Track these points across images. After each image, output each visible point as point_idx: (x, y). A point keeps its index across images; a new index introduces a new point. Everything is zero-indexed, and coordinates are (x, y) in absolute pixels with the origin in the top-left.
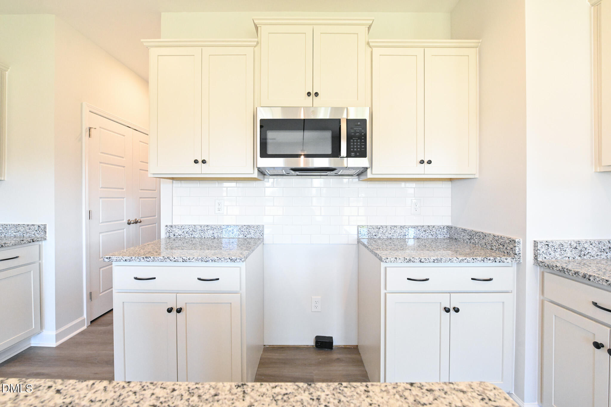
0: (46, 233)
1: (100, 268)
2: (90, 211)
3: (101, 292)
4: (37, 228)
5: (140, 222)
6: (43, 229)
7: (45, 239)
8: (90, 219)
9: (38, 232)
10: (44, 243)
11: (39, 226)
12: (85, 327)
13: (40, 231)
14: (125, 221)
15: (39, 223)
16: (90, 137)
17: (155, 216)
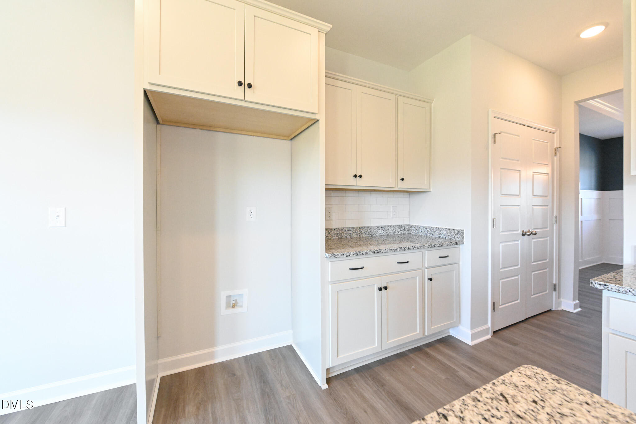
0: (463, 238)
1: (500, 279)
2: (494, 219)
3: (500, 304)
4: (457, 233)
5: (535, 234)
6: (460, 233)
7: (463, 243)
8: (494, 227)
9: (458, 236)
10: (461, 246)
11: (458, 231)
12: (489, 336)
13: (460, 236)
14: (520, 232)
15: (459, 229)
16: (494, 143)
17: (547, 228)
